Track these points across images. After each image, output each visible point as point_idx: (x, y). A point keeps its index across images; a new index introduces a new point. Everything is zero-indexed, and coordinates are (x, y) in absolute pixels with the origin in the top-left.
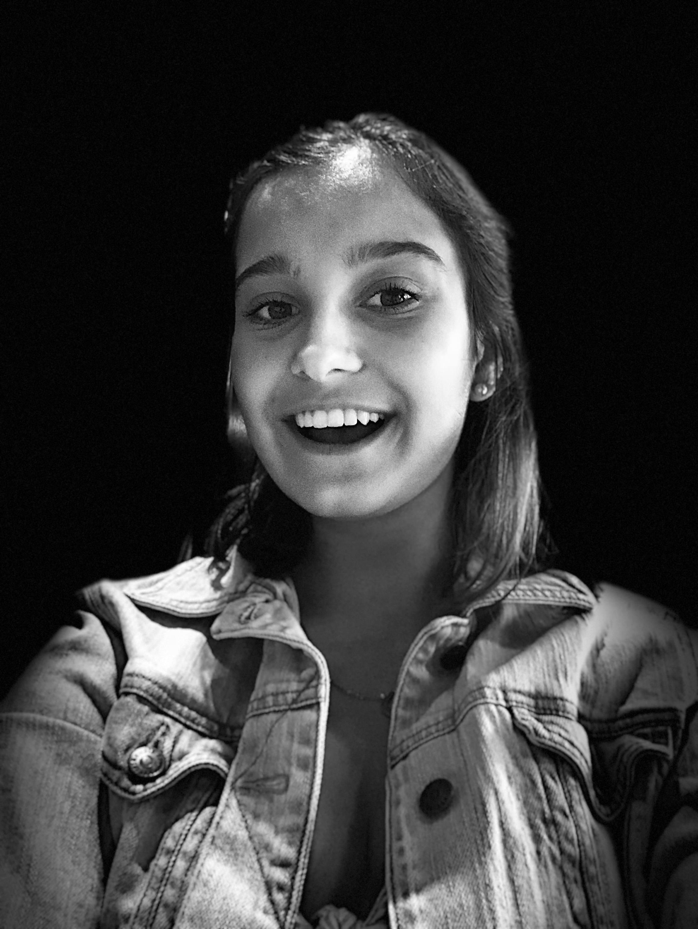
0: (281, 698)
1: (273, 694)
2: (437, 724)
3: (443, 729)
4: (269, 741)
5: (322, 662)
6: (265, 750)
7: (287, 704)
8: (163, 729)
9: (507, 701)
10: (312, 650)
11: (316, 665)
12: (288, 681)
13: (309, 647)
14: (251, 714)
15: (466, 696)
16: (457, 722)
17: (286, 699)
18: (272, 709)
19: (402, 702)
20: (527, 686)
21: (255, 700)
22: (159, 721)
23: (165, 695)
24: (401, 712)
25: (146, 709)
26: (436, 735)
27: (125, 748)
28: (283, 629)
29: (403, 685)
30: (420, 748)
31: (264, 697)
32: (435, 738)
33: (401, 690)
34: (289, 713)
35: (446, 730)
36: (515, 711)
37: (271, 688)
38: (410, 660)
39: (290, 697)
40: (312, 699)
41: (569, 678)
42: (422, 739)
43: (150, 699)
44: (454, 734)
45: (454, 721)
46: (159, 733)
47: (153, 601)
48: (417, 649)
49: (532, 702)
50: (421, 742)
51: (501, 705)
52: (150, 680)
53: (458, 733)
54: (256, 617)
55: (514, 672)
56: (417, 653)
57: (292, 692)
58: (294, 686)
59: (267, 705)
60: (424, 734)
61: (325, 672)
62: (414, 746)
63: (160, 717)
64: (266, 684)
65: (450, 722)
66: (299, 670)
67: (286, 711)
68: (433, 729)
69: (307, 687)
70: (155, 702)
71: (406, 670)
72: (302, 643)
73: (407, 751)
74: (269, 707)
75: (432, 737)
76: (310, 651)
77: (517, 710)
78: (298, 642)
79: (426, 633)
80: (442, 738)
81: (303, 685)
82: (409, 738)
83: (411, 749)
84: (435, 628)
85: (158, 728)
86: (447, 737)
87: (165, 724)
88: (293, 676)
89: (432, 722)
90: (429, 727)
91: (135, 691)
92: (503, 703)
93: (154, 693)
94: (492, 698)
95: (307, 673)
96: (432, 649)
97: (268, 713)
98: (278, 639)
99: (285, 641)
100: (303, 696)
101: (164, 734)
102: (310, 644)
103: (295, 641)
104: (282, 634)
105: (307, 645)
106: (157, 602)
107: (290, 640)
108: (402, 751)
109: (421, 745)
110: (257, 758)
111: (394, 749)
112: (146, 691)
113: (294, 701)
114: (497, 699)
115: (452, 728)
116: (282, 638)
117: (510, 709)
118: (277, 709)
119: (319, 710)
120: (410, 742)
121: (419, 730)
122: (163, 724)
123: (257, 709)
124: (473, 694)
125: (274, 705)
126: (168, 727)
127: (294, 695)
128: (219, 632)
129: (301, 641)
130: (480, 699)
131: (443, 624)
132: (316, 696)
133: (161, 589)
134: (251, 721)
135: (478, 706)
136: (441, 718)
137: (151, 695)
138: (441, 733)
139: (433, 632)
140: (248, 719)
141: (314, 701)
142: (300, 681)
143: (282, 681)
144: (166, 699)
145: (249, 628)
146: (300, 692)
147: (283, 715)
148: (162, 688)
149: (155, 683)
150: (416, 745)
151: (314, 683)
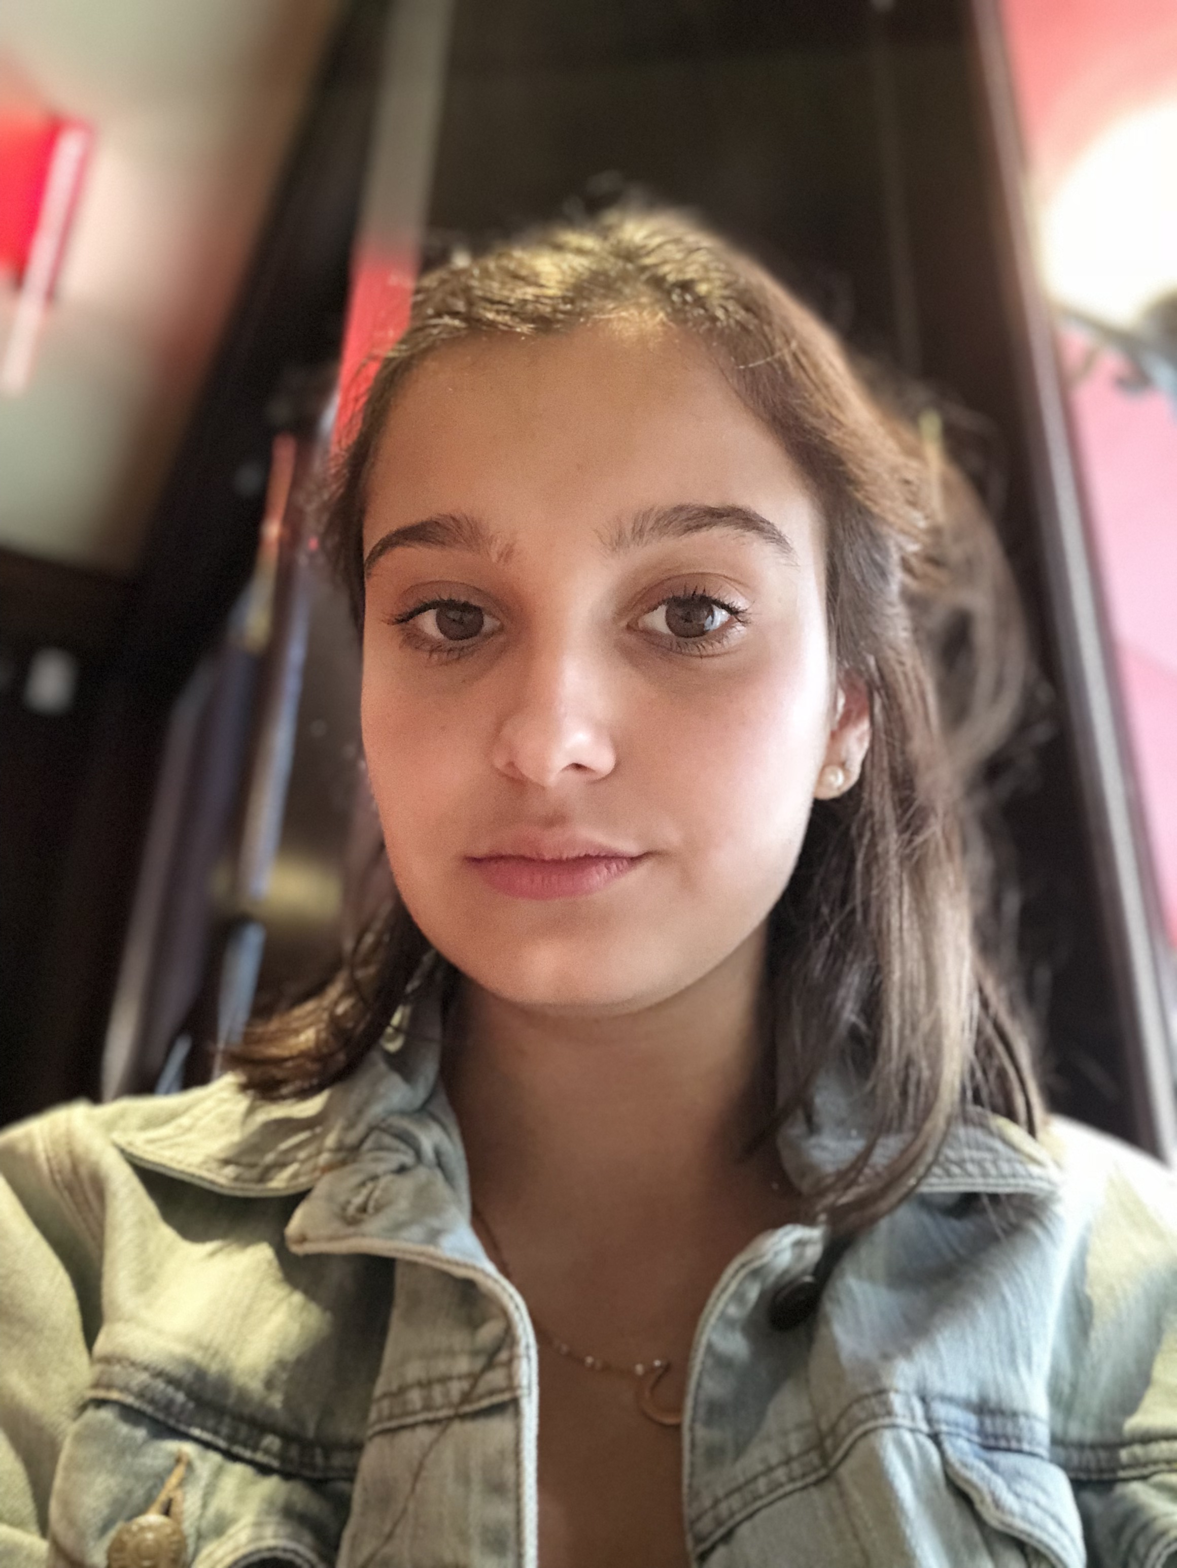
0: (437, 1392)
1: (420, 1384)
2: (788, 1461)
3: (804, 1475)
4: (418, 1487)
5: (517, 1307)
6: (409, 1506)
7: (450, 1405)
8: (180, 1471)
9: (930, 1421)
10: (496, 1281)
11: (505, 1314)
12: (451, 1353)
13: (488, 1276)
14: (376, 1429)
15: (850, 1406)
16: (833, 1463)
17: (446, 1394)
18: (421, 1417)
19: (701, 1410)
20: (964, 1388)
21: (383, 1396)
22: (170, 1454)
23: (180, 1397)
24: (701, 1432)
25: (140, 1433)
26: (789, 1487)
27: (100, 1524)
28: (434, 1236)
29: (700, 1375)
30: (758, 1518)
31: (403, 1390)
32: (786, 1495)
33: (698, 1385)
34: (457, 1425)
35: (812, 1478)
36: (946, 1444)
37: (414, 1371)
38: (712, 1321)
39: (456, 1388)
40: (502, 1391)
42: (760, 1497)
43: (149, 1409)
44: (830, 1485)
45: (825, 1458)
46: (173, 1480)
48: (724, 1299)
49: (974, 1422)
50: (759, 1504)
51: (921, 1431)
52: (146, 1368)
53: (838, 1482)
54: (379, 1208)
55: (940, 1358)
56: (726, 1305)
57: (460, 1378)
58: (463, 1365)
59: (410, 1408)
60: (762, 1485)
61: (525, 1329)
62: (744, 1514)
63: (173, 1446)
64: (404, 1360)
65: (814, 1458)
66: (473, 1326)
67: (450, 1419)
68: (780, 1474)
69: (490, 1365)
70: (160, 1416)
71: (704, 1341)
72: (474, 1268)
73: (731, 1523)
74: (414, 1413)
75: (781, 1492)
76: (490, 1284)
77: (950, 1443)
78: (467, 1266)
79: (743, 1266)
80: (804, 1494)
81: (480, 1363)
82: (730, 1495)
83: (738, 1517)
84: (761, 1256)
85: (169, 1471)
86: (815, 1493)
87: (184, 1459)
88: (459, 1339)
89: (774, 1460)
90: (770, 1469)
91: (115, 1395)
92: (925, 1427)
93: (158, 1397)
94: (904, 1417)
95: (489, 1332)
96: (754, 1293)
97: (413, 1426)
98: (422, 1260)
99: (437, 1265)
100: (482, 1387)
101: (182, 1484)
102: (490, 1267)
103: (458, 1263)
104: (432, 1250)
105: (483, 1272)
106: (179, 1162)
107: (449, 1262)
108: (719, 1524)
109: (758, 1510)
110: (395, 1525)
111: (699, 1518)
112: (140, 1395)
113: (466, 1398)
114: (914, 1419)
115: (823, 1472)
116: (433, 1257)
117: (936, 1438)
118: (430, 1416)
119: (517, 1413)
120: (735, 1503)
121: (749, 1474)
122: (178, 1460)
123: (389, 1418)
124: (867, 1403)
125: (427, 1407)
126: (190, 1466)
127: (465, 1385)
128: (303, 1238)
129: (470, 1261)
130: (882, 1415)
131: (779, 1244)
132: (511, 1384)
134: (376, 1442)
135: (879, 1433)
136: (795, 1449)
137: (152, 1401)
138: (799, 1484)
139: (756, 1263)
140: (370, 1439)
141: (506, 1397)
142: (475, 1353)
143: (436, 1354)
144: (183, 1406)
145: (363, 1235)
146: (475, 1378)
147: (444, 1431)
148: (173, 1381)
149: (159, 1374)
150: (750, 1509)
151: (503, 1356)
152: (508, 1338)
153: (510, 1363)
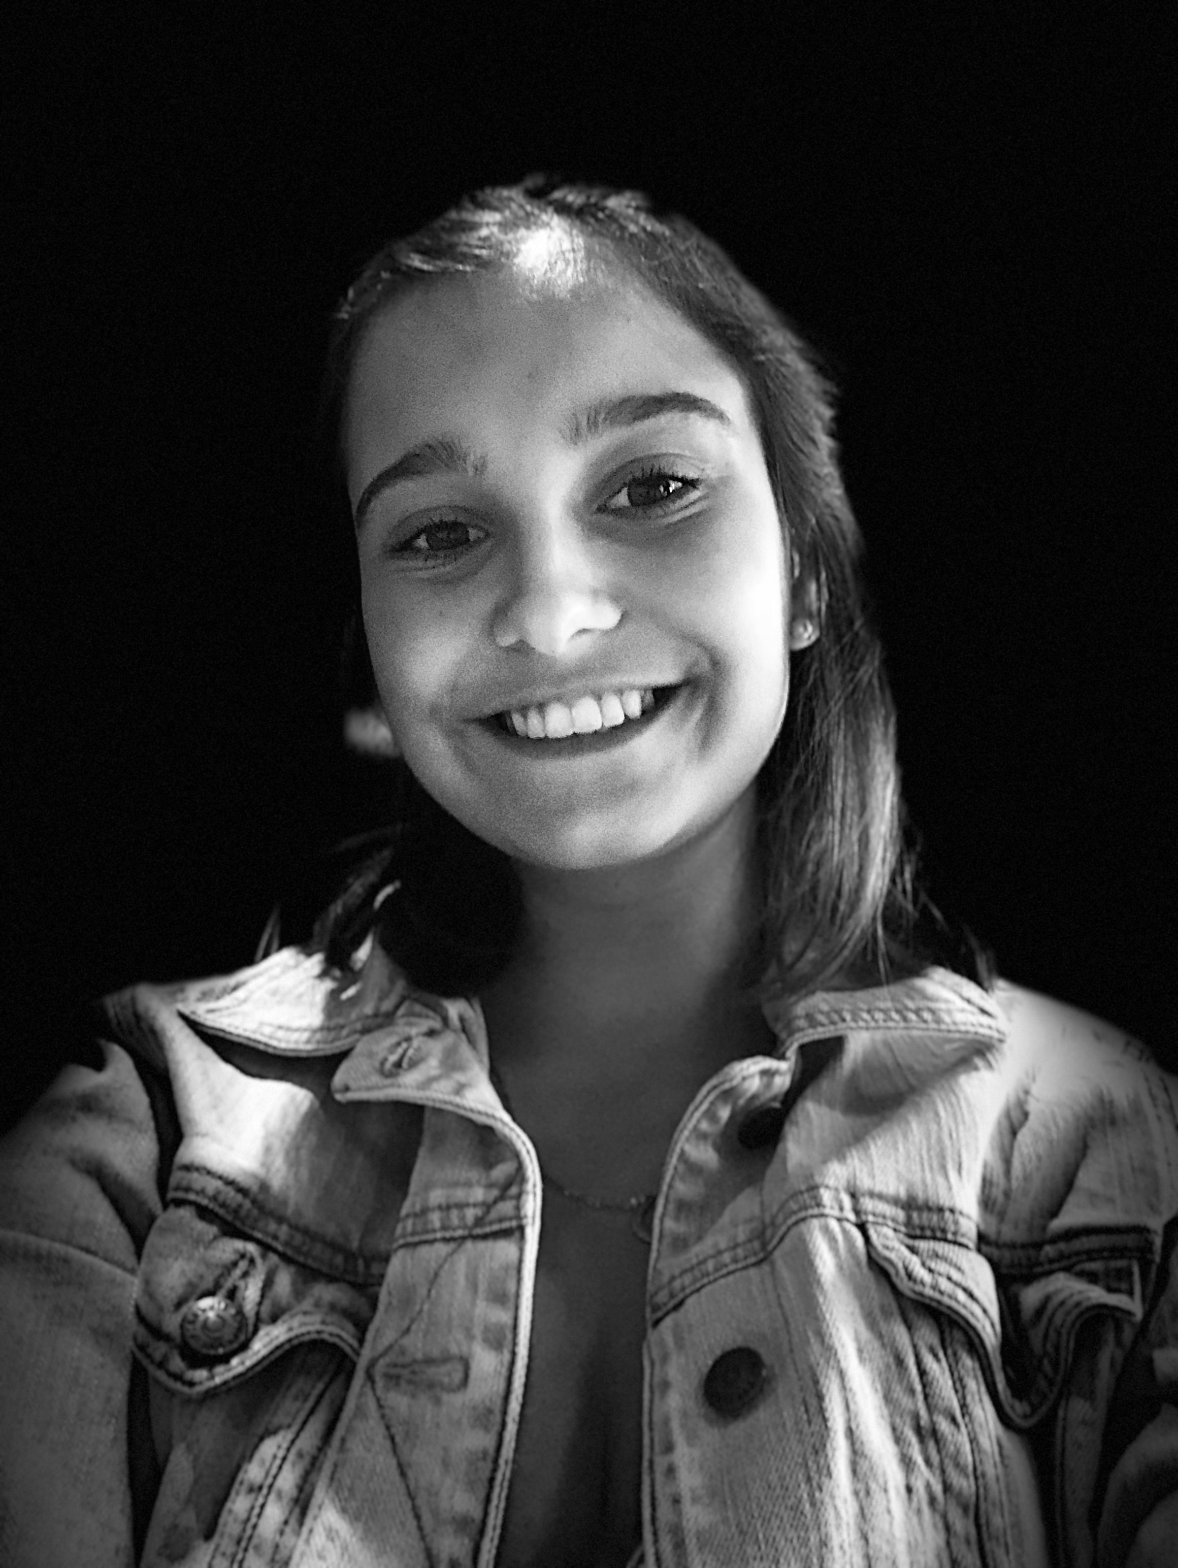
0: (454, 1214)
1: (440, 1207)
2: (735, 1246)
3: (746, 1258)
4: (433, 1292)
5: (528, 1152)
6: (426, 1307)
7: (465, 1227)
8: (243, 1265)
9: (857, 1212)
10: (512, 1129)
11: (517, 1155)
12: (468, 1184)
13: (505, 1124)
14: (401, 1242)
15: (787, 1201)
16: (770, 1247)
17: (462, 1218)
18: (439, 1235)
19: (671, 1207)
20: (893, 1186)
21: (408, 1216)
22: (236, 1251)
23: (247, 1204)
24: (669, 1224)
25: (213, 1230)
26: (732, 1267)
27: (176, 1301)
28: (460, 1089)
29: (673, 1178)
30: (704, 1291)
31: (425, 1211)
32: (729, 1273)
33: (670, 1186)
34: (469, 1245)
35: (753, 1260)
36: (872, 1232)
37: (437, 1196)
38: (686, 1133)
39: (471, 1214)
40: (510, 1219)
41: (964, 1173)
42: (708, 1275)
43: (221, 1212)
44: (766, 1267)
45: (764, 1245)
46: (238, 1272)
47: (229, 1025)
48: (697, 1115)
49: (901, 1215)
50: (705, 1280)
51: (848, 1220)
52: (220, 1178)
53: (773, 1265)
54: (413, 1064)
55: (872, 1162)
56: (699, 1121)
57: (475, 1205)
58: (479, 1194)
59: (430, 1227)
60: (710, 1265)
61: (533, 1171)
62: (693, 1288)
63: (239, 1244)
64: (428, 1187)
65: (756, 1245)
66: (489, 1165)
67: (463, 1239)
68: (726, 1257)
69: (502, 1198)
70: (229, 1218)
71: (678, 1150)
72: (493, 1117)
73: (681, 1296)
74: (434, 1231)
75: (724, 1271)
76: (506, 1131)
77: (876, 1231)
78: (487, 1115)
79: (715, 1087)
80: (744, 1273)
81: (495, 1193)
82: (684, 1272)
83: (688, 1291)
84: (731, 1080)
85: (235, 1264)
86: (752, 1272)
87: (248, 1255)
88: (474, 1174)
89: (723, 1245)
90: (720, 1253)
91: (192, 1197)
92: (852, 1217)
93: (229, 1202)
94: (832, 1208)
95: (501, 1171)
96: (725, 1113)
97: (432, 1242)
98: (449, 1108)
99: (462, 1112)
100: (493, 1215)
101: (245, 1275)
102: (507, 1118)
103: (480, 1113)
104: (457, 1100)
105: (502, 1121)
106: (237, 1028)
107: (472, 1110)
108: (672, 1296)
109: (703, 1286)
110: (413, 1321)
111: (656, 1293)
112: (214, 1198)
113: (479, 1221)
114: (841, 1209)
115: (761, 1255)
116: (458, 1106)
117: (862, 1227)
118: (448, 1235)
119: (522, 1237)
120: (687, 1279)
121: (701, 1258)
122: (243, 1256)
123: (413, 1234)
124: (800, 1198)
125: (444, 1228)
126: (252, 1261)
127: (479, 1212)
128: (347, 1089)
129: (490, 1111)
130: (812, 1207)
131: (745, 1073)
132: (518, 1215)
133: (245, 1001)
134: (401, 1253)
135: (808, 1221)
136: (741, 1238)
137: (223, 1205)
138: (740, 1265)
139: (727, 1086)
140: (396, 1250)
141: (514, 1223)
142: (490, 1186)
143: (455, 1184)
144: (249, 1211)
145: (399, 1086)
146: (488, 1207)
147: (460, 1246)
148: (242, 1191)
149: (230, 1183)
150: (698, 1285)
151: (514, 1190)
152: (519, 1176)
153: (519, 1196)
